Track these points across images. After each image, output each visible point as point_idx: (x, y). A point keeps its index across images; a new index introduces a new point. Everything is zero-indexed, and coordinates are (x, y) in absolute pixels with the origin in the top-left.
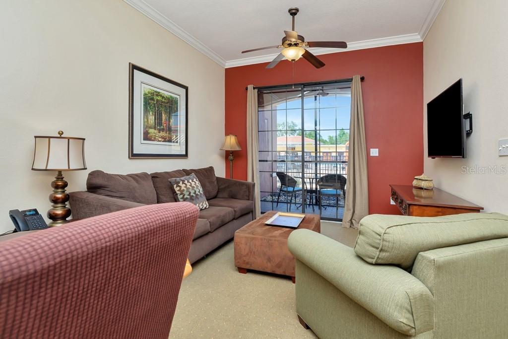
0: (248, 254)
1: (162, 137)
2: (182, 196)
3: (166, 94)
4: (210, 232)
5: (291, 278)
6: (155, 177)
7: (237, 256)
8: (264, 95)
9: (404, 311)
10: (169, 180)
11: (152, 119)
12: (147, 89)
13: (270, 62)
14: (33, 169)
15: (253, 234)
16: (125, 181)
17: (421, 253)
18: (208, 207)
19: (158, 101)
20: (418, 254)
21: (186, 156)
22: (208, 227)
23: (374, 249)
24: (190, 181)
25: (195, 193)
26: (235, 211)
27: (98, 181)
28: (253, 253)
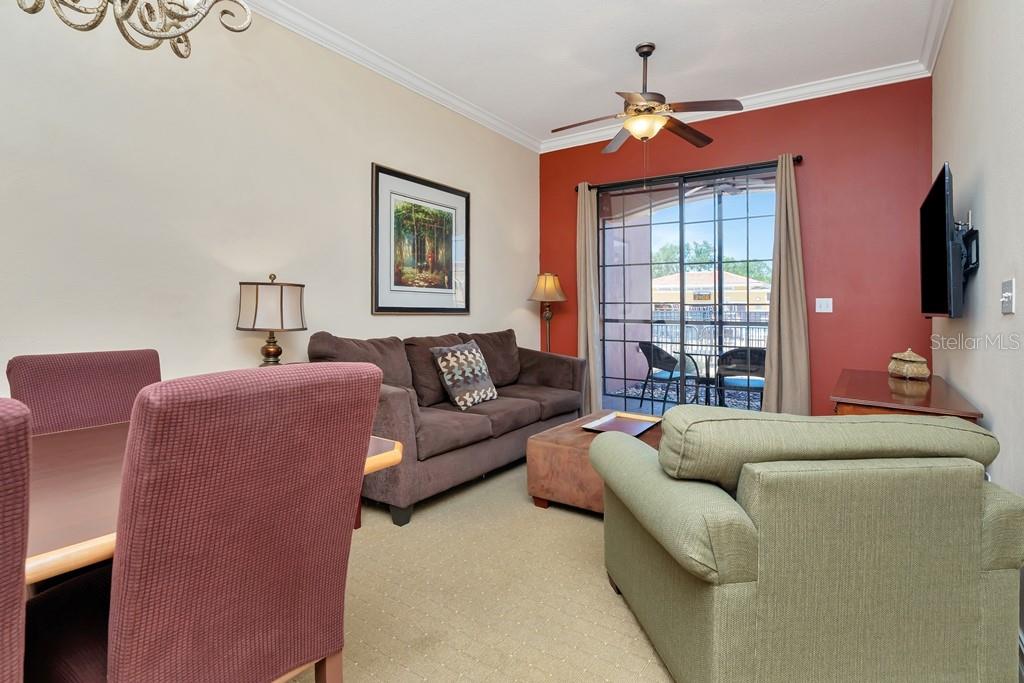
0: (547, 475)
1: (425, 280)
2: (450, 376)
3: (432, 208)
4: (491, 437)
5: (599, 516)
6: (410, 344)
7: (532, 479)
8: (613, 198)
9: (698, 542)
10: (431, 349)
11: (408, 250)
12: (400, 202)
13: (611, 140)
14: (238, 328)
15: (557, 443)
16: (362, 350)
17: (747, 465)
18: (495, 397)
19: (418, 220)
20: (741, 467)
21: (466, 310)
22: (489, 429)
23: (676, 456)
24: (466, 352)
25: (473, 372)
26: (541, 405)
27: (323, 348)
28: (555, 473)
